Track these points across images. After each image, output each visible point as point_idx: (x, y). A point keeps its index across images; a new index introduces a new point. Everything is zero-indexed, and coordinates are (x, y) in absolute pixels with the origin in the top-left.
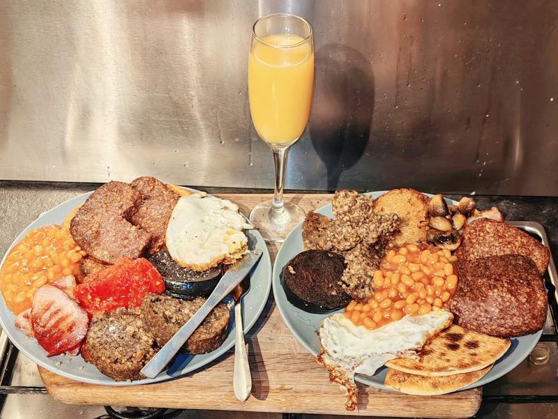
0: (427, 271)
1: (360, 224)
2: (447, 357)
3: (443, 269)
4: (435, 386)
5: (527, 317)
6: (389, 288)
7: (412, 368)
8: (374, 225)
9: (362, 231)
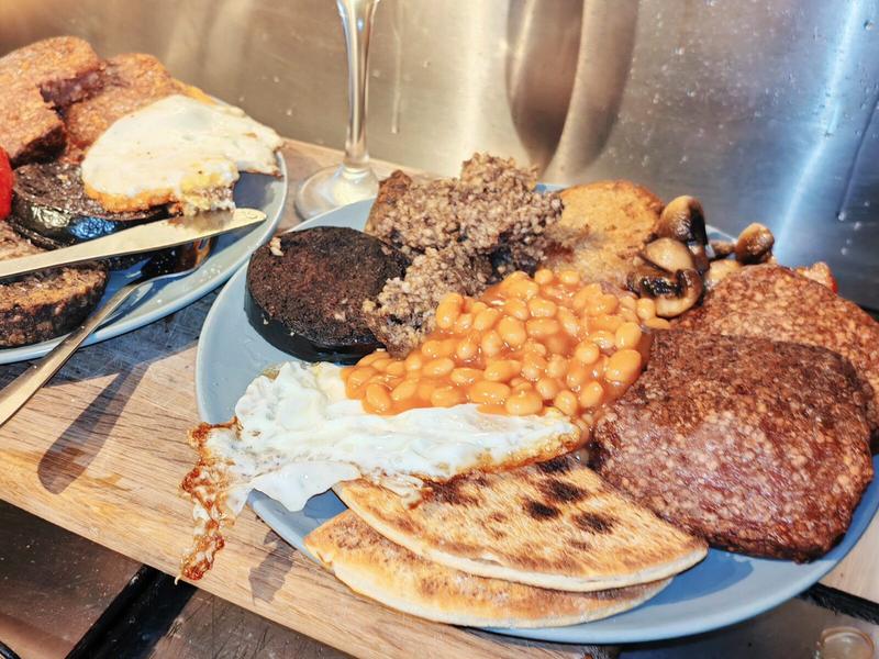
0: (571, 327)
1: (471, 198)
2: (501, 527)
3: (614, 333)
4: (428, 588)
5: (794, 508)
6: (460, 337)
7: (391, 521)
8: (500, 209)
9: (469, 213)
